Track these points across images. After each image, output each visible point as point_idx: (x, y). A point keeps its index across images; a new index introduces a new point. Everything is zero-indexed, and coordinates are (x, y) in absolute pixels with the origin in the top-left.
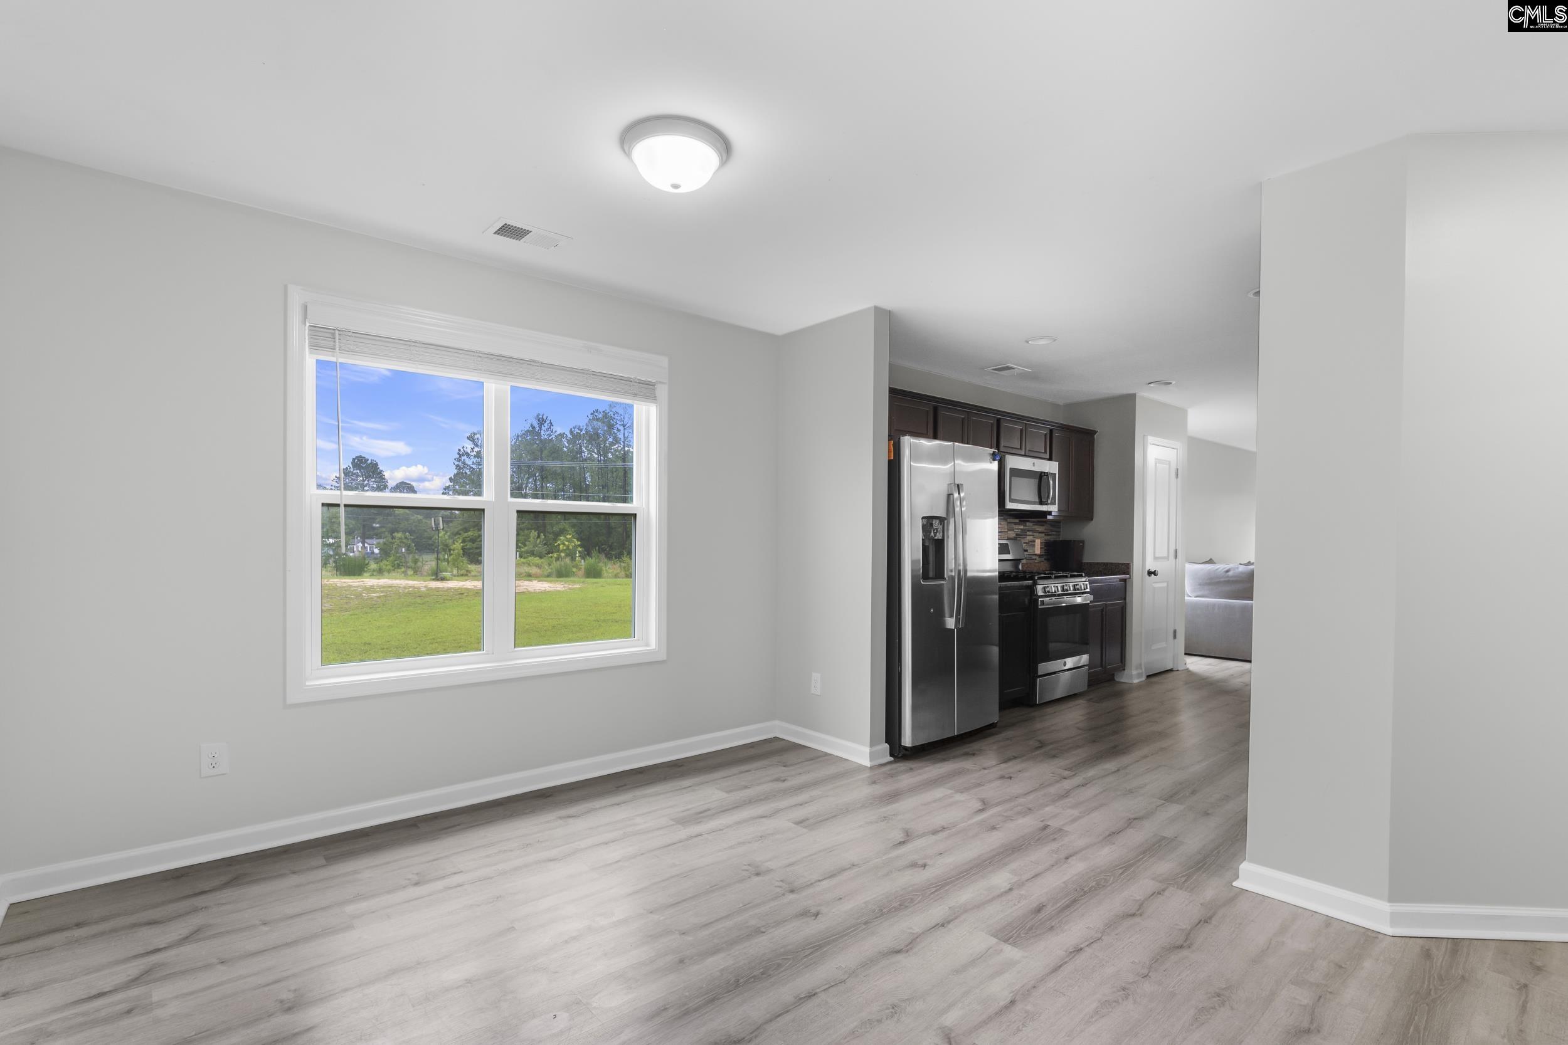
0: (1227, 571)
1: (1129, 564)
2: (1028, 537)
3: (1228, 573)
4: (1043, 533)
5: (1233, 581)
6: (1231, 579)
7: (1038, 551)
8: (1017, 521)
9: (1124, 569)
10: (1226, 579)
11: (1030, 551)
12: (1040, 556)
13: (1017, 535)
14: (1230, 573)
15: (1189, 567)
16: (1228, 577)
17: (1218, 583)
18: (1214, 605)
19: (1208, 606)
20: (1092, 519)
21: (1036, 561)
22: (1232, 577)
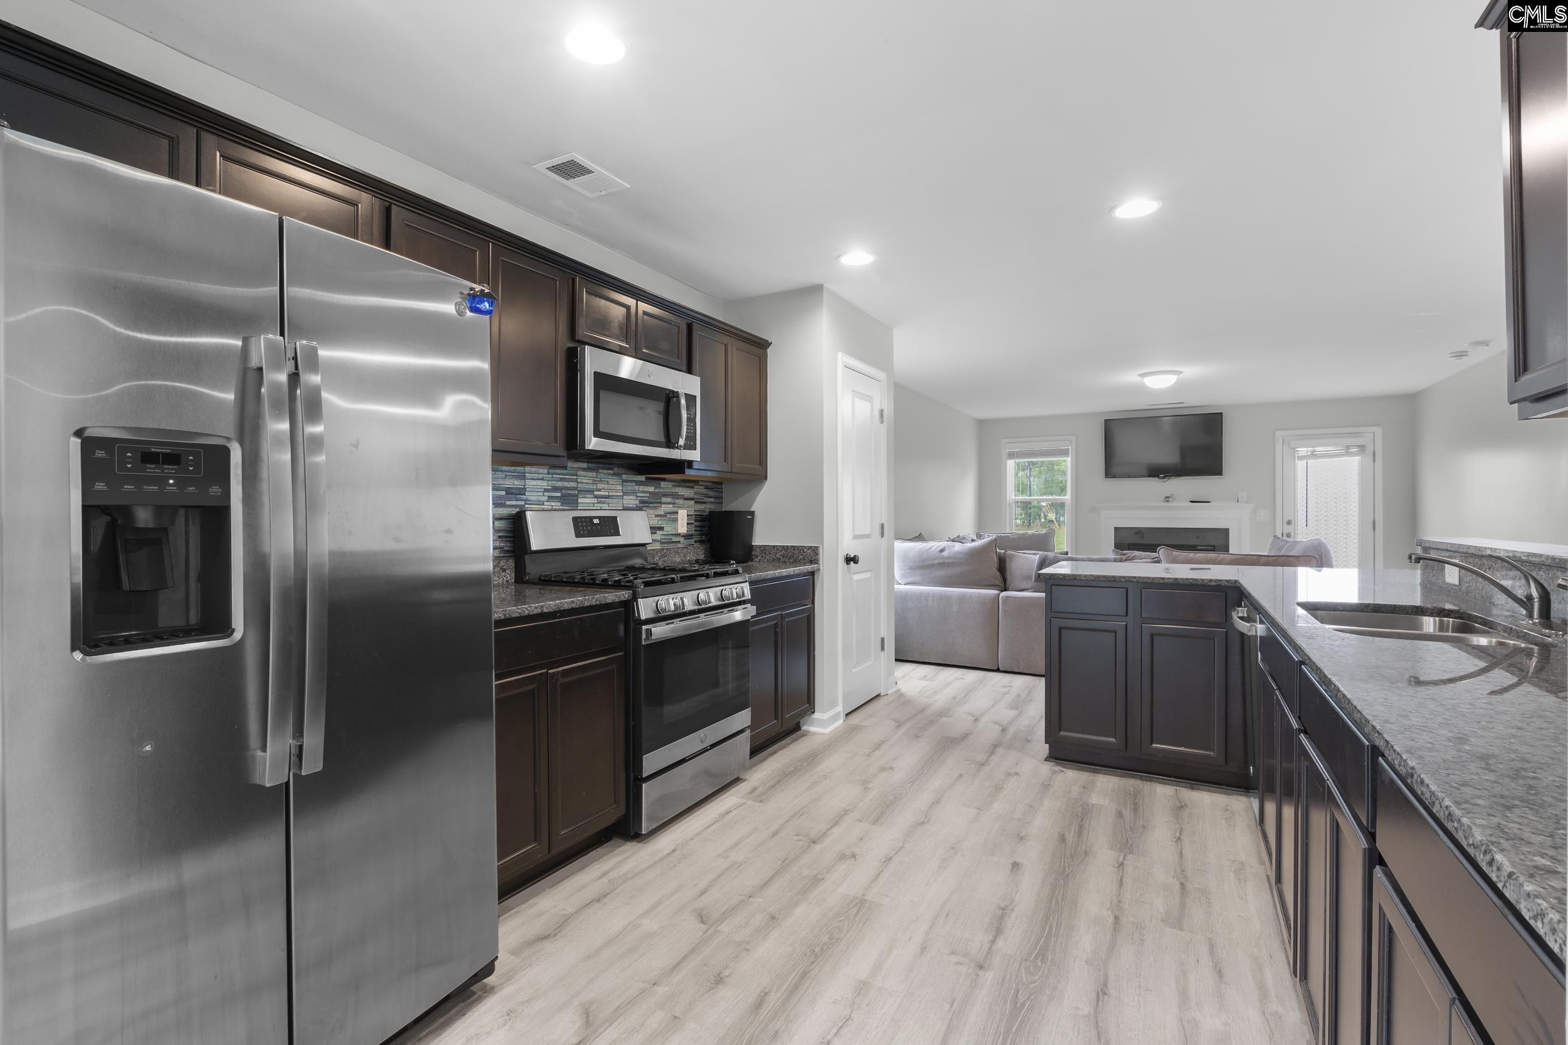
0: (942, 551)
1: (817, 548)
2: (663, 506)
3: (942, 553)
4: (692, 499)
5: (948, 563)
6: (947, 561)
7: (682, 527)
8: (642, 478)
9: (810, 555)
10: (942, 561)
11: (668, 529)
12: (687, 536)
13: (642, 502)
14: (945, 553)
15: (900, 546)
16: (943, 558)
17: (932, 566)
18: (926, 596)
19: (921, 597)
20: (766, 478)
21: (680, 546)
22: (948, 558)
